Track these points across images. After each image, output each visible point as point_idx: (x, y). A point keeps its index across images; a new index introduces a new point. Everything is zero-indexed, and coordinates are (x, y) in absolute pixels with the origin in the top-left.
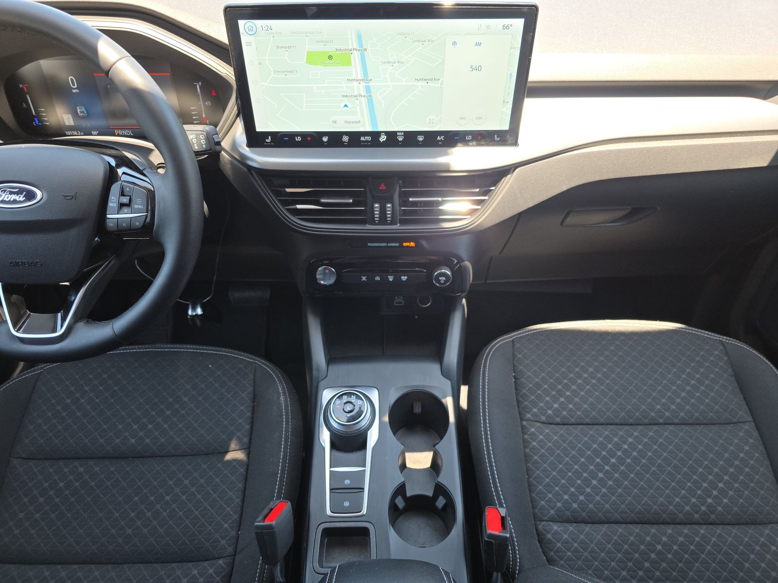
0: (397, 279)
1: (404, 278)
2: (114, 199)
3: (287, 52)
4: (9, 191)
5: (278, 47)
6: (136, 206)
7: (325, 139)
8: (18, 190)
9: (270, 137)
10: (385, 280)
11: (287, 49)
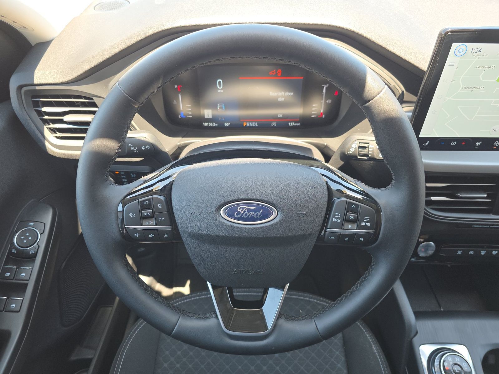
0: (489, 253)
1: (494, 253)
2: (338, 215)
3: (484, 72)
4: (247, 208)
5: (478, 67)
6: (363, 224)
7: (478, 144)
8: (255, 207)
9: (428, 142)
10: (477, 253)
11: (485, 69)
